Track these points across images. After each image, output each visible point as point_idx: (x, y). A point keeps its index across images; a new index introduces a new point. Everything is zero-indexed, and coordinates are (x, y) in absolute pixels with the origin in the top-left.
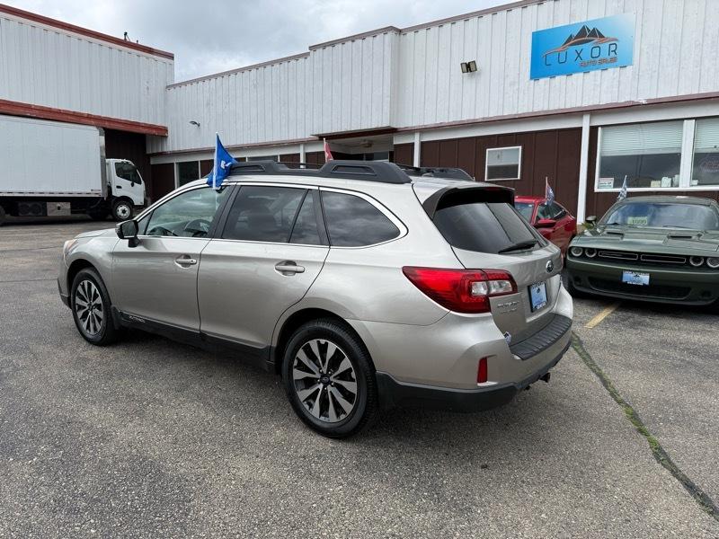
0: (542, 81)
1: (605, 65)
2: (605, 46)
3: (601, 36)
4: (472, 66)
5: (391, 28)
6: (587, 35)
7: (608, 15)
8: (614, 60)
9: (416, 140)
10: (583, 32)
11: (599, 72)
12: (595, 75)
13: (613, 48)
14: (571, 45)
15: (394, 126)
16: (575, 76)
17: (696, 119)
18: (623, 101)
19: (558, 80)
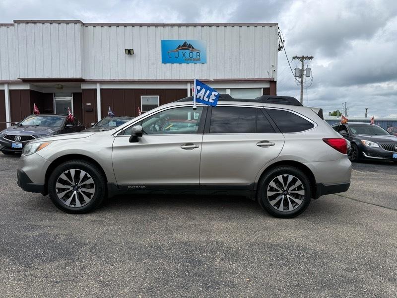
0: (168, 64)
1: (195, 62)
2: (195, 53)
3: (193, 48)
4: (131, 52)
5: (79, 21)
6: (186, 46)
7: (195, 39)
8: (199, 60)
9: (98, 87)
10: (185, 44)
11: (193, 64)
12: (191, 65)
13: (198, 54)
14: (180, 49)
15: (84, 78)
16: (183, 64)
17: (231, 89)
18: (204, 79)
19: (176, 65)
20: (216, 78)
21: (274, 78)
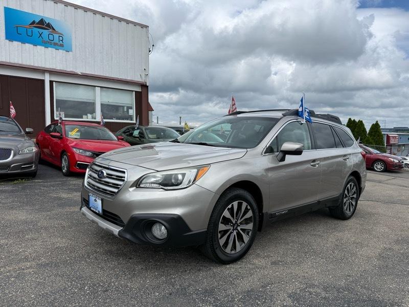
0: (15, 43)
1: (56, 47)
2: (56, 36)
3: (54, 29)
6: (43, 24)
8: (62, 46)
10: (42, 22)
11: (54, 49)
12: (52, 51)
14: (35, 27)
16: (39, 47)
17: (101, 87)
18: (69, 70)
19: (28, 46)
20: (84, 72)
21: (146, 83)
